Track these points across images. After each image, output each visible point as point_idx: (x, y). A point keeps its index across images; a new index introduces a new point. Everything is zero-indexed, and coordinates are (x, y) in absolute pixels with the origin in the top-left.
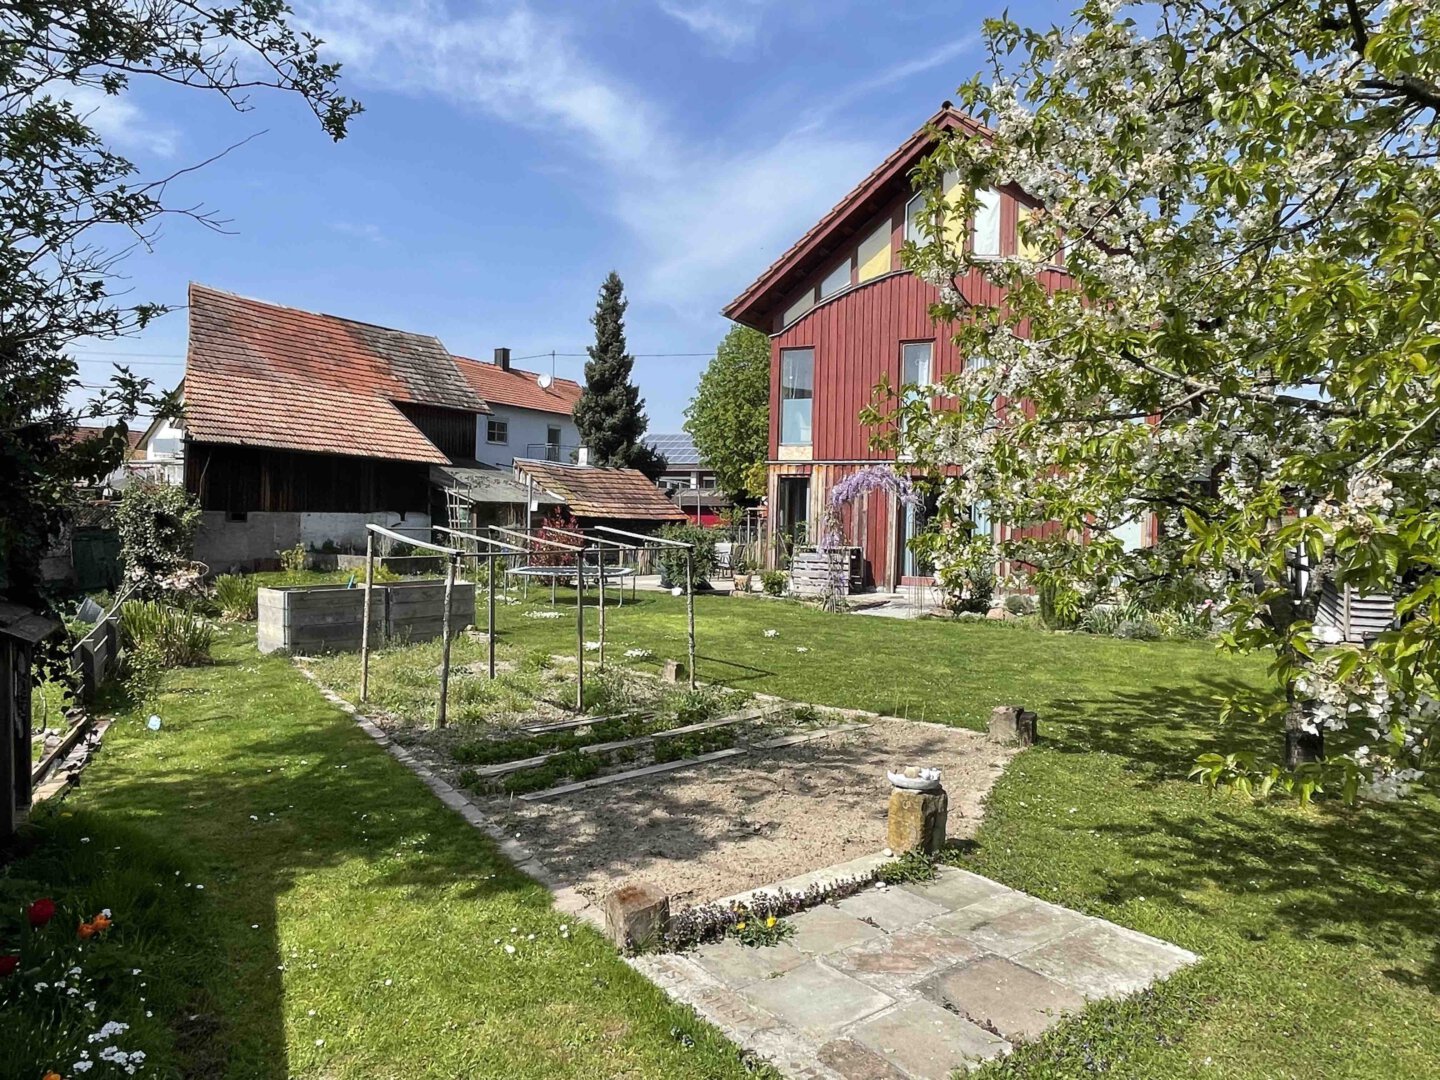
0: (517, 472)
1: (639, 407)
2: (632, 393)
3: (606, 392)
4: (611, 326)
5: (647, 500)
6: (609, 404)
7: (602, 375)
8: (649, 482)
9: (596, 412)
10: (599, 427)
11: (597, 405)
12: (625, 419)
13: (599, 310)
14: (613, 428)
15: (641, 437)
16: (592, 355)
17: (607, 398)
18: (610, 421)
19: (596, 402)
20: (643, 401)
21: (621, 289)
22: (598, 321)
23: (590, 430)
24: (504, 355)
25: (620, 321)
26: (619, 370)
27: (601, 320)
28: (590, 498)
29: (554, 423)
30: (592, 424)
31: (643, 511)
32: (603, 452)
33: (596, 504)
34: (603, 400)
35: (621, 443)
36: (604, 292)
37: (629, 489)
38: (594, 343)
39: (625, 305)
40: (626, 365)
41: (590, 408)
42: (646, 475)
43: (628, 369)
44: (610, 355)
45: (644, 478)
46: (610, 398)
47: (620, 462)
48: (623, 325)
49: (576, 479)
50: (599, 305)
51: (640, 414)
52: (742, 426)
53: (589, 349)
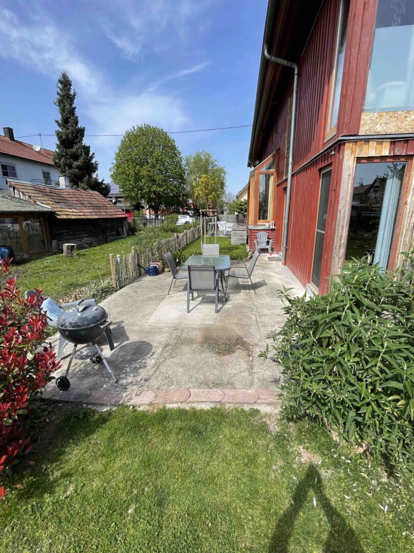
0: (11, 189)
1: (92, 157)
2: (87, 149)
3: (71, 147)
4: (68, 106)
5: (105, 207)
6: (74, 154)
7: (67, 136)
8: (104, 198)
9: (67, 158)
10: (70, 167)
11: (67, 154)
12: (84, 162)
13: (58, 97)
14: (78, 167)
15: (95, 174)
16: (59, 125)
17: (72, 150)
18: (76, 164)
19: (66, 153)
20: (93, 154)
21: (70, 85)
22: (59, 103)
23: (65, 168)
24: (10, 132)
25: (74, 106)
26: (77, 134)
27: (60, 102)
28: (70, 206)
29: (47, 169)
30: (65, 165)
31: (105, 213)
32: (75, 181)
33: (75, 210)
34: (70, 151)
35: (85, 176)
36: (60, 85)
37: (94, 202)
38: (59, 117)
39: (74, 95)
40: (81, 132)
41: (63, 156)
42: (102, 194)
43: (83, 135)
44: (70, 124)
45: (101, 195)
46: (74, 150)
47: (85, 187)
48: (75, 108)
49: (58, 195)
50: (58, 94)
51: (93, 161)
52: (136, 175)
53: (57, 121)
